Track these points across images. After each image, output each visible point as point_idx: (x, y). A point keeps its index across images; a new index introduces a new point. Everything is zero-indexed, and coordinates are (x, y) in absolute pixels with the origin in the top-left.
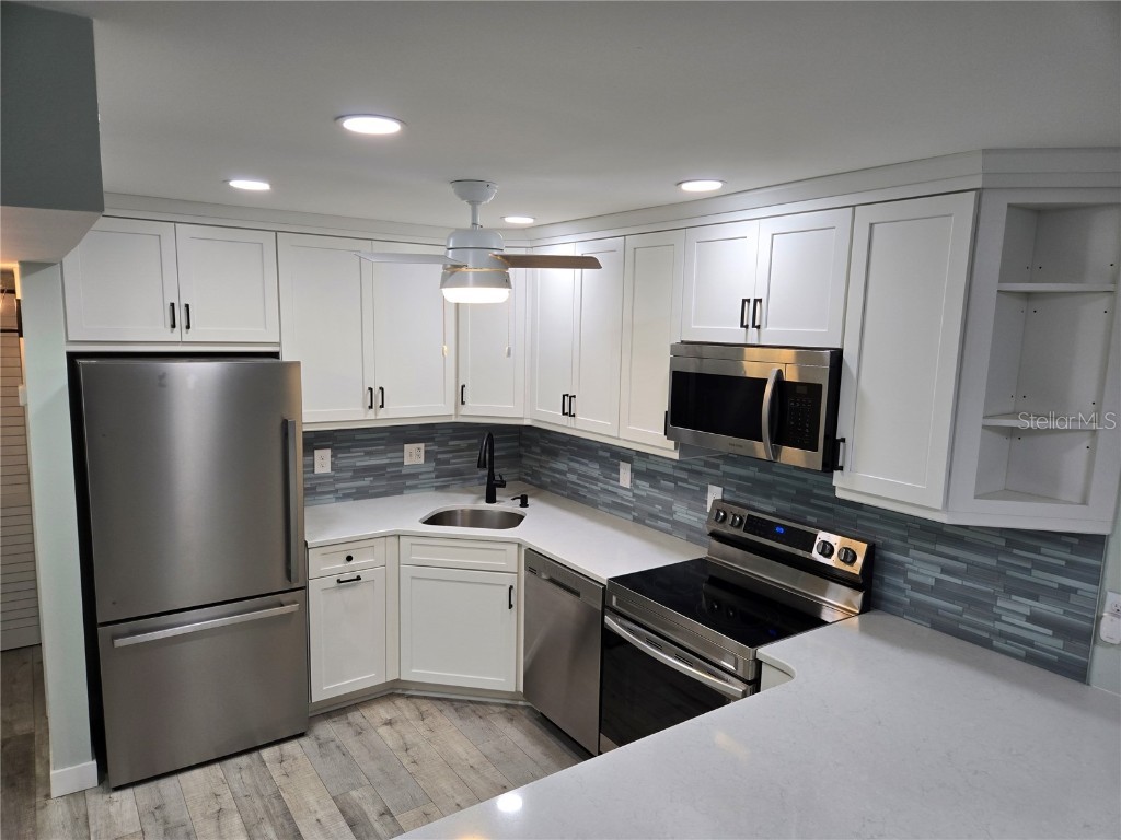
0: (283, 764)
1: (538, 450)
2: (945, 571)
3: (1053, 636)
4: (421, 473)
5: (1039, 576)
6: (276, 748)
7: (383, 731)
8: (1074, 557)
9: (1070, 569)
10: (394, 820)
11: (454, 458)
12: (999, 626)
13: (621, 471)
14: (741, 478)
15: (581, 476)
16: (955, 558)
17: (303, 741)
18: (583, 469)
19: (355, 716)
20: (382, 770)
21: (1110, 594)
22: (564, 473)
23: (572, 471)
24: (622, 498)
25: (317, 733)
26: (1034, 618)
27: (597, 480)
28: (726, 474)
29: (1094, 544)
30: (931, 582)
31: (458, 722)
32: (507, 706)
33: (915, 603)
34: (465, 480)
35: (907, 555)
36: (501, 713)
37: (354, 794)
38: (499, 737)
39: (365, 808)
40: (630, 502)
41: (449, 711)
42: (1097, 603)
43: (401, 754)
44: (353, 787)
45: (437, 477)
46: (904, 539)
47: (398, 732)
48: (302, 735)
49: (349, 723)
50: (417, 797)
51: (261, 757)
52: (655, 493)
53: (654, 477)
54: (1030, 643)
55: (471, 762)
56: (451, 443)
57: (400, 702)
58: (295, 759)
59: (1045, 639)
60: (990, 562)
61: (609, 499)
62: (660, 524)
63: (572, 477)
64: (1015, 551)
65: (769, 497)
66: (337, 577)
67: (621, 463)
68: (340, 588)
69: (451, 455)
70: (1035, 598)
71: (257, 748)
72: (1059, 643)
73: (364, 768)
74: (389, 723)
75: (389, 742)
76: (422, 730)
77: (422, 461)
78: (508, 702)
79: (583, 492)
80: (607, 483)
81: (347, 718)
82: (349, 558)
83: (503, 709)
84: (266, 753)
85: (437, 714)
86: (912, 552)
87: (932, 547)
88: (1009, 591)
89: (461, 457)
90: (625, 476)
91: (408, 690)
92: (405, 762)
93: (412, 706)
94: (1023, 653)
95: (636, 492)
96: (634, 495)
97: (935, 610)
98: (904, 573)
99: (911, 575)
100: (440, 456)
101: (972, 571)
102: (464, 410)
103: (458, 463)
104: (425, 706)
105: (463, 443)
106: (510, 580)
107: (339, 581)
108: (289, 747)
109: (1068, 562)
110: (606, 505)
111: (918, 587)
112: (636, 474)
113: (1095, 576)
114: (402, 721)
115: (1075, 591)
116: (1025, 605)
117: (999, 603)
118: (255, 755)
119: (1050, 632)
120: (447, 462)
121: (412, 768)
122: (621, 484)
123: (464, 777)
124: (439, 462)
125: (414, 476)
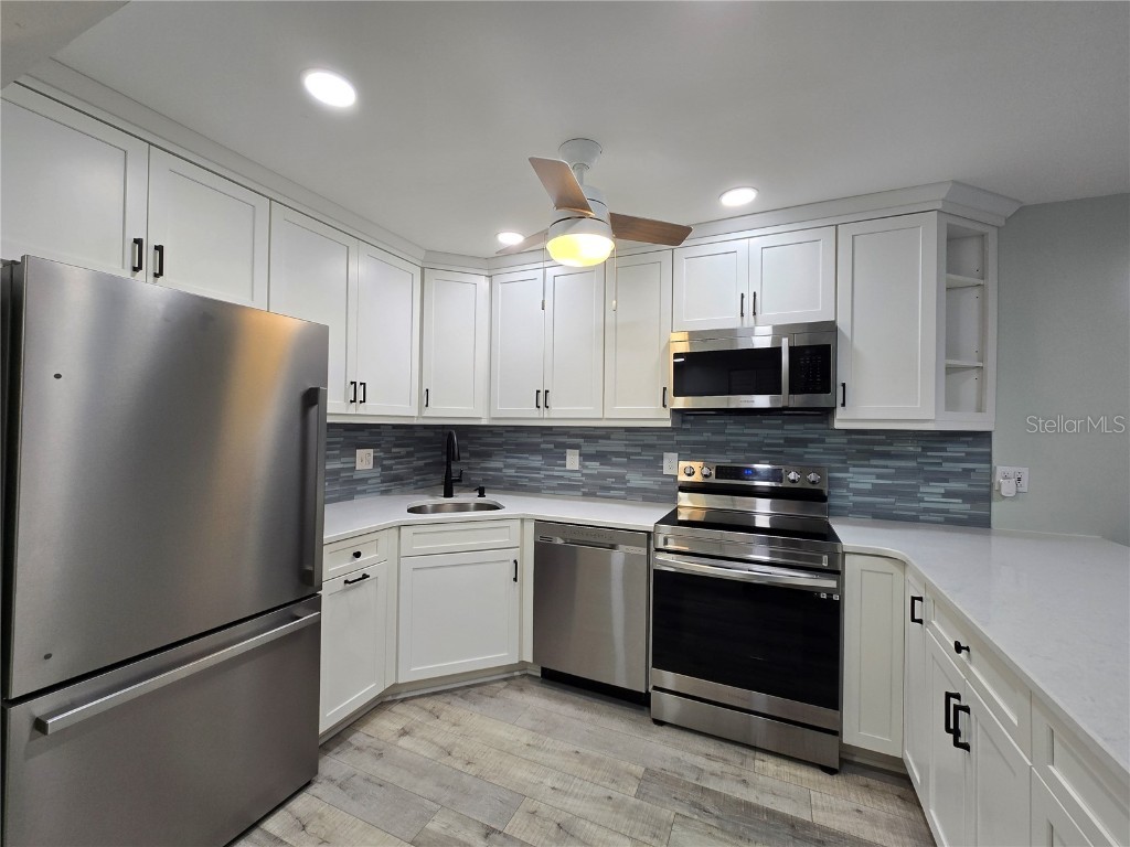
0: (308, 829)
1: (467, 455)
2: (879, 477)
3: (963, 503)
4: (369, 478)
5: (947, 466)
6: (281, 813)
7: (404, 742)
8: (970, 450)
9: (969, 457)
10: (505, 835)
11: (397, 464)
12: (922, 505)
13: (568, 457)
14: (695, 443)
15: (519, 468)
16: (887, 467)
17: (312, 790)
18: (523, 462)
19: (358, 738)
20: (440, 785)
21: (998, 468)
22: (499, 470)
23: (507, 466)
24: (569, 480)
25: (325, 774)
26: (948, 494)
27: (540, 469)
28: (679, 443)
29: (983, 437)
30: (869, 487)
31: (477, 708)
32: (505, 679)
33: (856, 504)
34: (403, 485)
35: (848, 472)
36: (505, 688)
37: (430, 826)
38: (526, 709)
39: (460, 837)
40: (579, 481)
41: (457, 701)
42: (990, 474)
43: (446, 760)
44: (427, 816)
45: (383, 482)
46: (844, 462)
47: (423, 738)
48: (308, 784)
49: (358, 749)
50: (507, 798)
51: (268, 835)
52: (607, 469)
53: (605, 456)
54: (947, 511)
55: (525, 739)
56: (394, 450)
57: (398, 708)
58: (321, 816)
59: (957, 506)
60: (911, 464)
61: (555, 483)
62: (612, 493)
63: (511, 472)
64: (929, 454)
65: (724, 453)
66: (344, 578)
67: (568, 451)
68: (348, 590)
69: (393, 462)
70: (946, 481)
71: (255, 825)
72: (968, 506)
73: (418, 791)
74: (404, 733)
75: (422, 753)
76: (446, 727)
77: (371, 467)
78: (505, 676)
79: (525, 482)
80: (553, 470)
81: (351, 744)
82: (357, 555)
83: (505, 683)
84: (271, 825)
85: (446, 707)
86: (851, 469)
87: (866, 463)
88: (927, 481)
89: (401, 464)
90: (573, 460)
91: (399, 694)
92: (459, 765)
93: (416, 708)
94: (942, 519)
95: (585, 471)
96: (583, 475)
97: (873, 505)
98: (847, 487)
99: (851, 486)
100: (385, 462)
101: (900, 473)
102: (427, 412)
103: (400, 469)
104: (429, 704)
105: (403, 451)
106: (513, 554)
107: (346, 582)
108: (300, 804)
109: (968, 454)
110: (549, 488)
111: (858, 492)
112: (585, 457)
113: (987, 458)
114: (417, 726)
115: (974, 470)
116: (940, 488)
117: (921, 490)
118: (256, 834)
119: (960, 501)
120: (390, 468)
121: (471, 770)
122: (568, 468)
123: (531, 758)
124: (384, 468)
125: (364, 481)
